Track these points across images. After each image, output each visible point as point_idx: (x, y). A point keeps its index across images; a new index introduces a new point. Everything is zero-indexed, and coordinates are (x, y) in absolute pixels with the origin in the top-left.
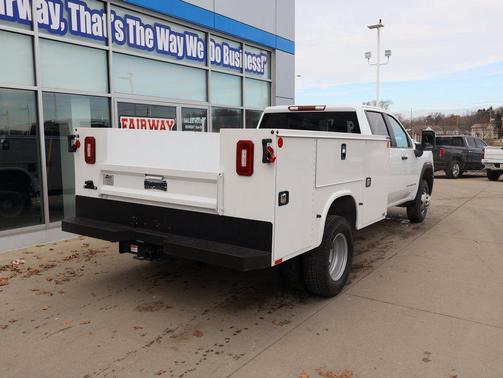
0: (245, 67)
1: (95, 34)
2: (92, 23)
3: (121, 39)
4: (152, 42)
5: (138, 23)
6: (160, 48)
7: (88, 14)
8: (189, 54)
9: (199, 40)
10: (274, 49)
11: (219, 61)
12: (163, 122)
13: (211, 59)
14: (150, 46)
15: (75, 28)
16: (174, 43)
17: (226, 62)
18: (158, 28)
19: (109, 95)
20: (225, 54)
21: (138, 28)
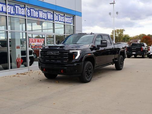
0: (66, 21)
1: (22, 14)
2: (22, 11)
3: (29, 15)
4: (38, 15)
5: (34, 10)
6: (40, 17)
7: (20, 8)
8: (48, 18)
9: (51, 14)
10: (75, 15)
11: (57, 20)
12: (41, 39)
13: (55, 19)
14: (37, 17)
15: (17, 13)
16: (44, 15)
17: (60, 20)
18: (39, 11)
19: (26, 32)
20: (59, 18)
21: (34, 11)
